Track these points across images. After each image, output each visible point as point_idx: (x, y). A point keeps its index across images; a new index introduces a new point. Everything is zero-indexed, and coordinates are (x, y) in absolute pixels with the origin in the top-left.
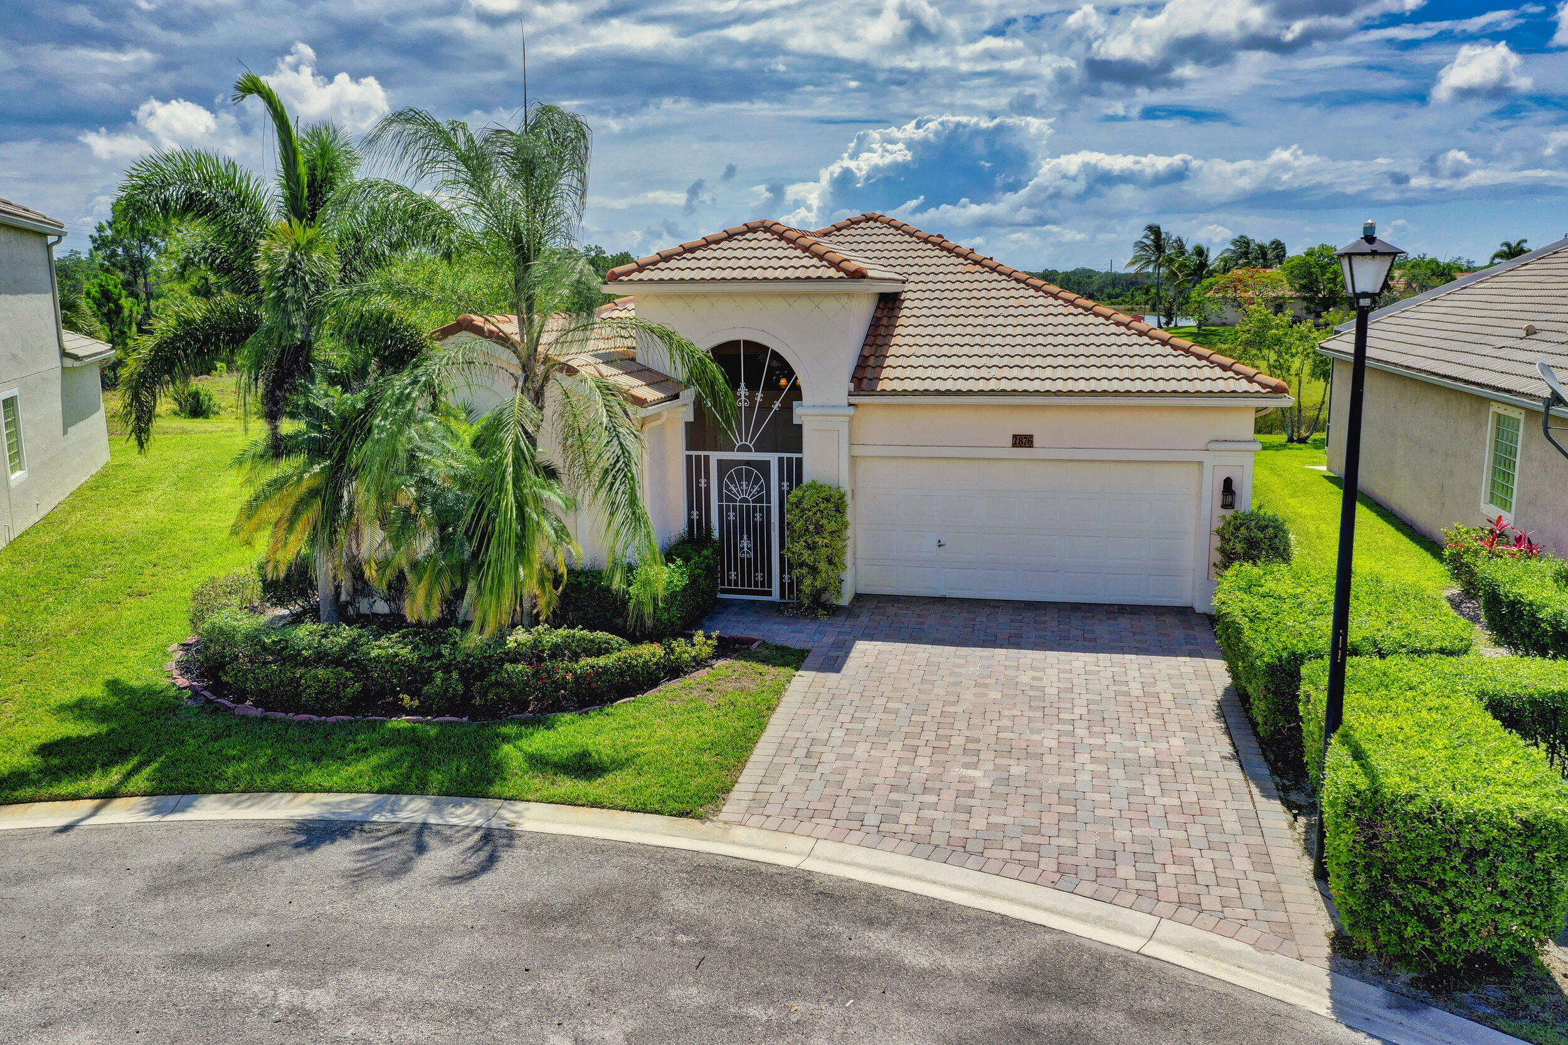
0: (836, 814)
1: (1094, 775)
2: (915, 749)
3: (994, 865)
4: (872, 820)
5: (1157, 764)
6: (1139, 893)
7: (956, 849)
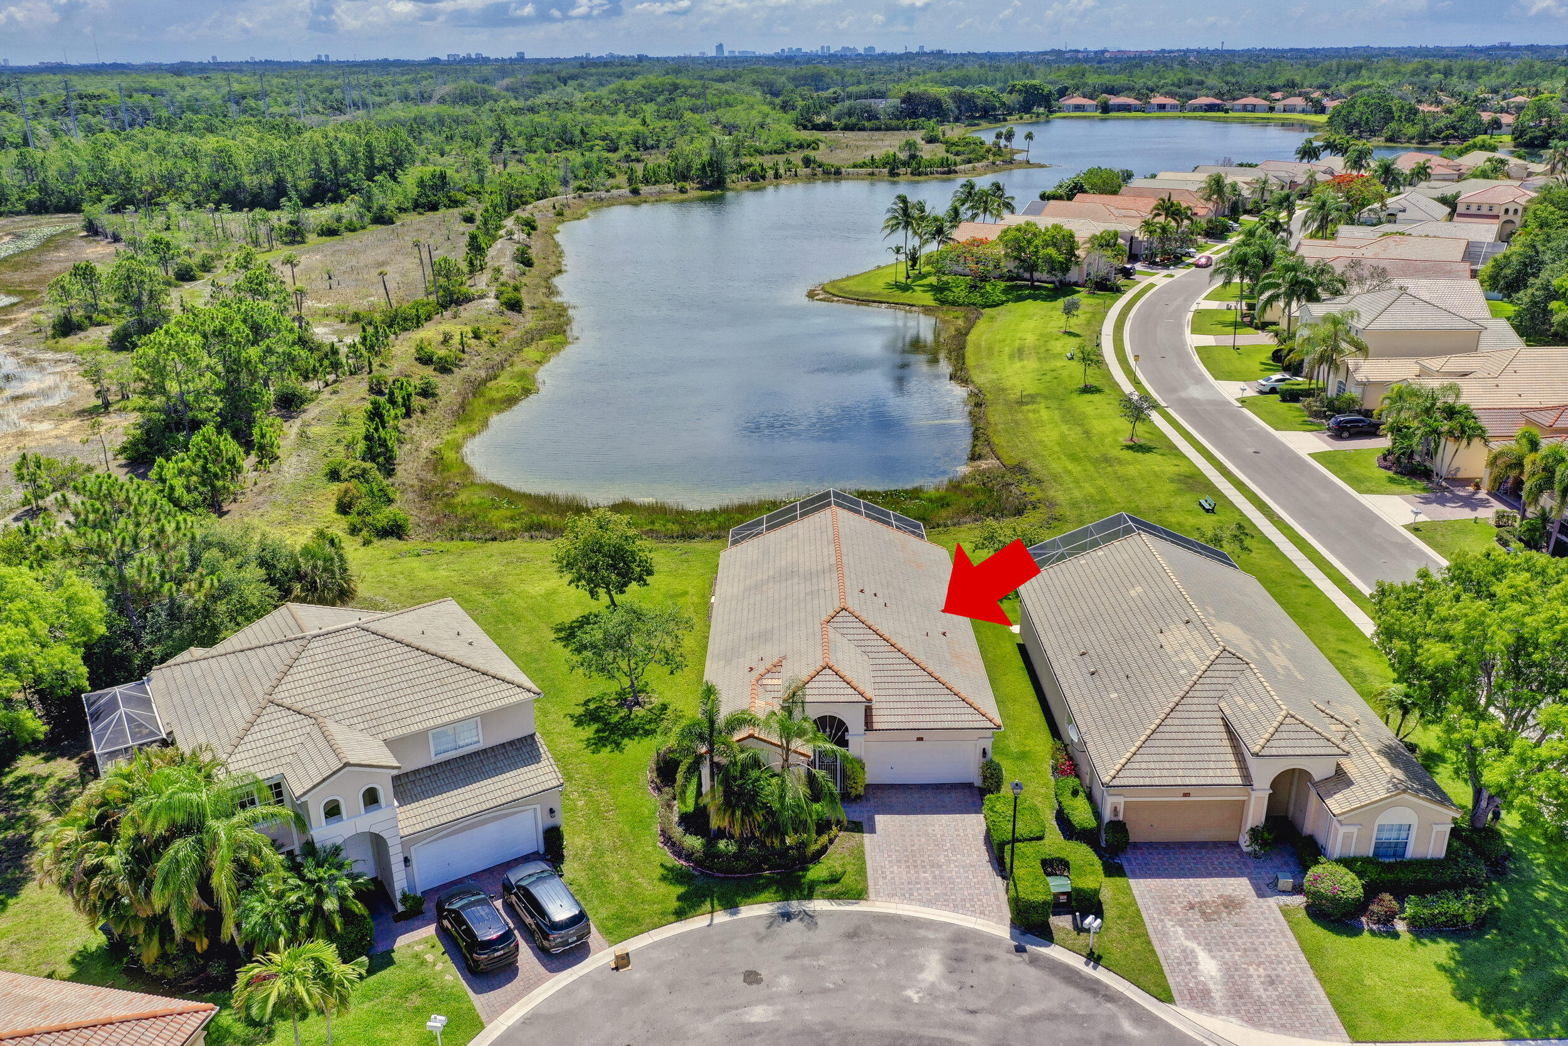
0: (898, 894)
1: (956, 873)
2: (909, 867)
4: (907, 895)
5: (972, 866)
6: (971, 911)
7: (929, 903)
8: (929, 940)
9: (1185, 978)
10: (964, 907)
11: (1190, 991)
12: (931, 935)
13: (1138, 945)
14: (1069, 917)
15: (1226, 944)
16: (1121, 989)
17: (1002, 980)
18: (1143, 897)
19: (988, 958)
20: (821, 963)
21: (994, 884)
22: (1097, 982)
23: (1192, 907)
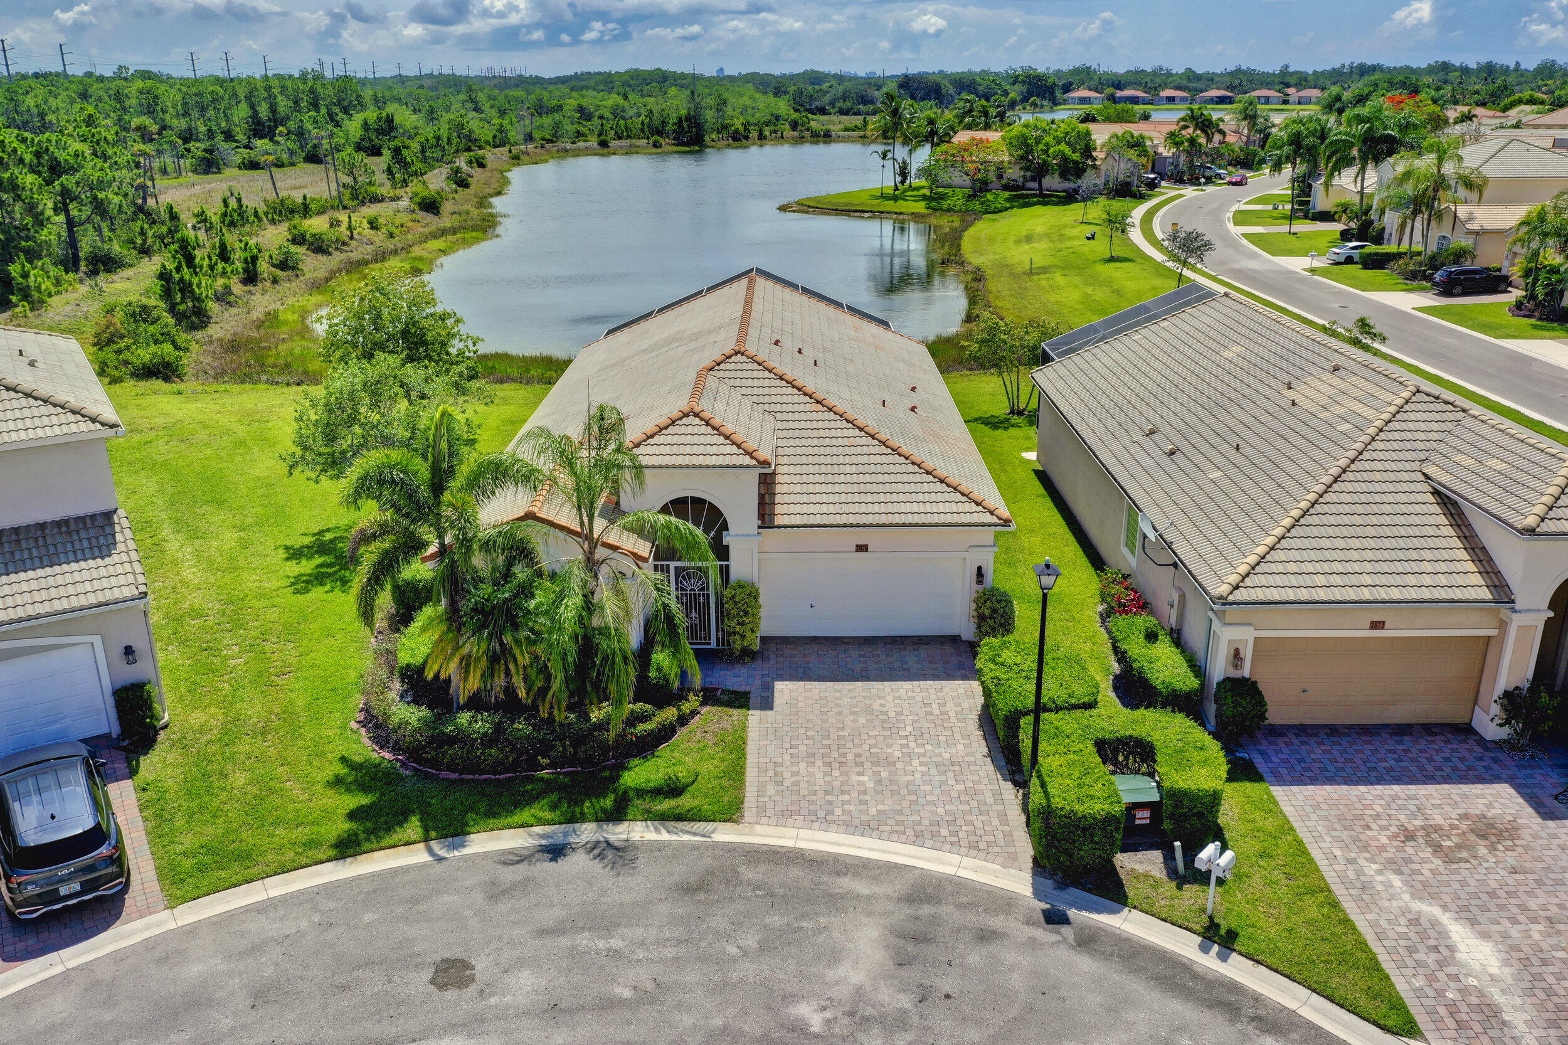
0: (803, 812)
1: (923, 774)
2: (829, 764)
3: (885, 835)
4: (821, 814)
5: (953, 763)
6: (952, 844)
7: (866, 828)
8: (858, 897)
9: (1431, 979)
10: (934, 835)
11: (1452, 1009)
12: (863, 888)
13: (1312, 909)
14: (1157, 855)
15: (1502, 907)
16: (1291, 1005)
17: (1016, 981)
18: (1304, 818)
19: (985, 936)
20: (616, 943)
21: (998, 796)
22: (1235, 988)
23: (1410, 836)
